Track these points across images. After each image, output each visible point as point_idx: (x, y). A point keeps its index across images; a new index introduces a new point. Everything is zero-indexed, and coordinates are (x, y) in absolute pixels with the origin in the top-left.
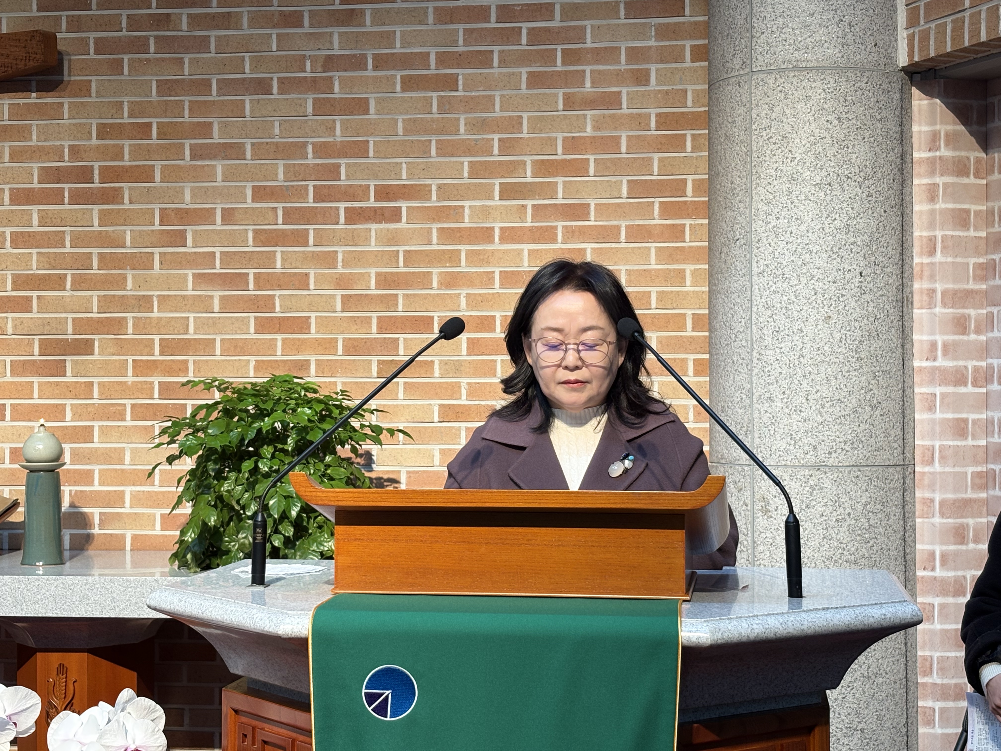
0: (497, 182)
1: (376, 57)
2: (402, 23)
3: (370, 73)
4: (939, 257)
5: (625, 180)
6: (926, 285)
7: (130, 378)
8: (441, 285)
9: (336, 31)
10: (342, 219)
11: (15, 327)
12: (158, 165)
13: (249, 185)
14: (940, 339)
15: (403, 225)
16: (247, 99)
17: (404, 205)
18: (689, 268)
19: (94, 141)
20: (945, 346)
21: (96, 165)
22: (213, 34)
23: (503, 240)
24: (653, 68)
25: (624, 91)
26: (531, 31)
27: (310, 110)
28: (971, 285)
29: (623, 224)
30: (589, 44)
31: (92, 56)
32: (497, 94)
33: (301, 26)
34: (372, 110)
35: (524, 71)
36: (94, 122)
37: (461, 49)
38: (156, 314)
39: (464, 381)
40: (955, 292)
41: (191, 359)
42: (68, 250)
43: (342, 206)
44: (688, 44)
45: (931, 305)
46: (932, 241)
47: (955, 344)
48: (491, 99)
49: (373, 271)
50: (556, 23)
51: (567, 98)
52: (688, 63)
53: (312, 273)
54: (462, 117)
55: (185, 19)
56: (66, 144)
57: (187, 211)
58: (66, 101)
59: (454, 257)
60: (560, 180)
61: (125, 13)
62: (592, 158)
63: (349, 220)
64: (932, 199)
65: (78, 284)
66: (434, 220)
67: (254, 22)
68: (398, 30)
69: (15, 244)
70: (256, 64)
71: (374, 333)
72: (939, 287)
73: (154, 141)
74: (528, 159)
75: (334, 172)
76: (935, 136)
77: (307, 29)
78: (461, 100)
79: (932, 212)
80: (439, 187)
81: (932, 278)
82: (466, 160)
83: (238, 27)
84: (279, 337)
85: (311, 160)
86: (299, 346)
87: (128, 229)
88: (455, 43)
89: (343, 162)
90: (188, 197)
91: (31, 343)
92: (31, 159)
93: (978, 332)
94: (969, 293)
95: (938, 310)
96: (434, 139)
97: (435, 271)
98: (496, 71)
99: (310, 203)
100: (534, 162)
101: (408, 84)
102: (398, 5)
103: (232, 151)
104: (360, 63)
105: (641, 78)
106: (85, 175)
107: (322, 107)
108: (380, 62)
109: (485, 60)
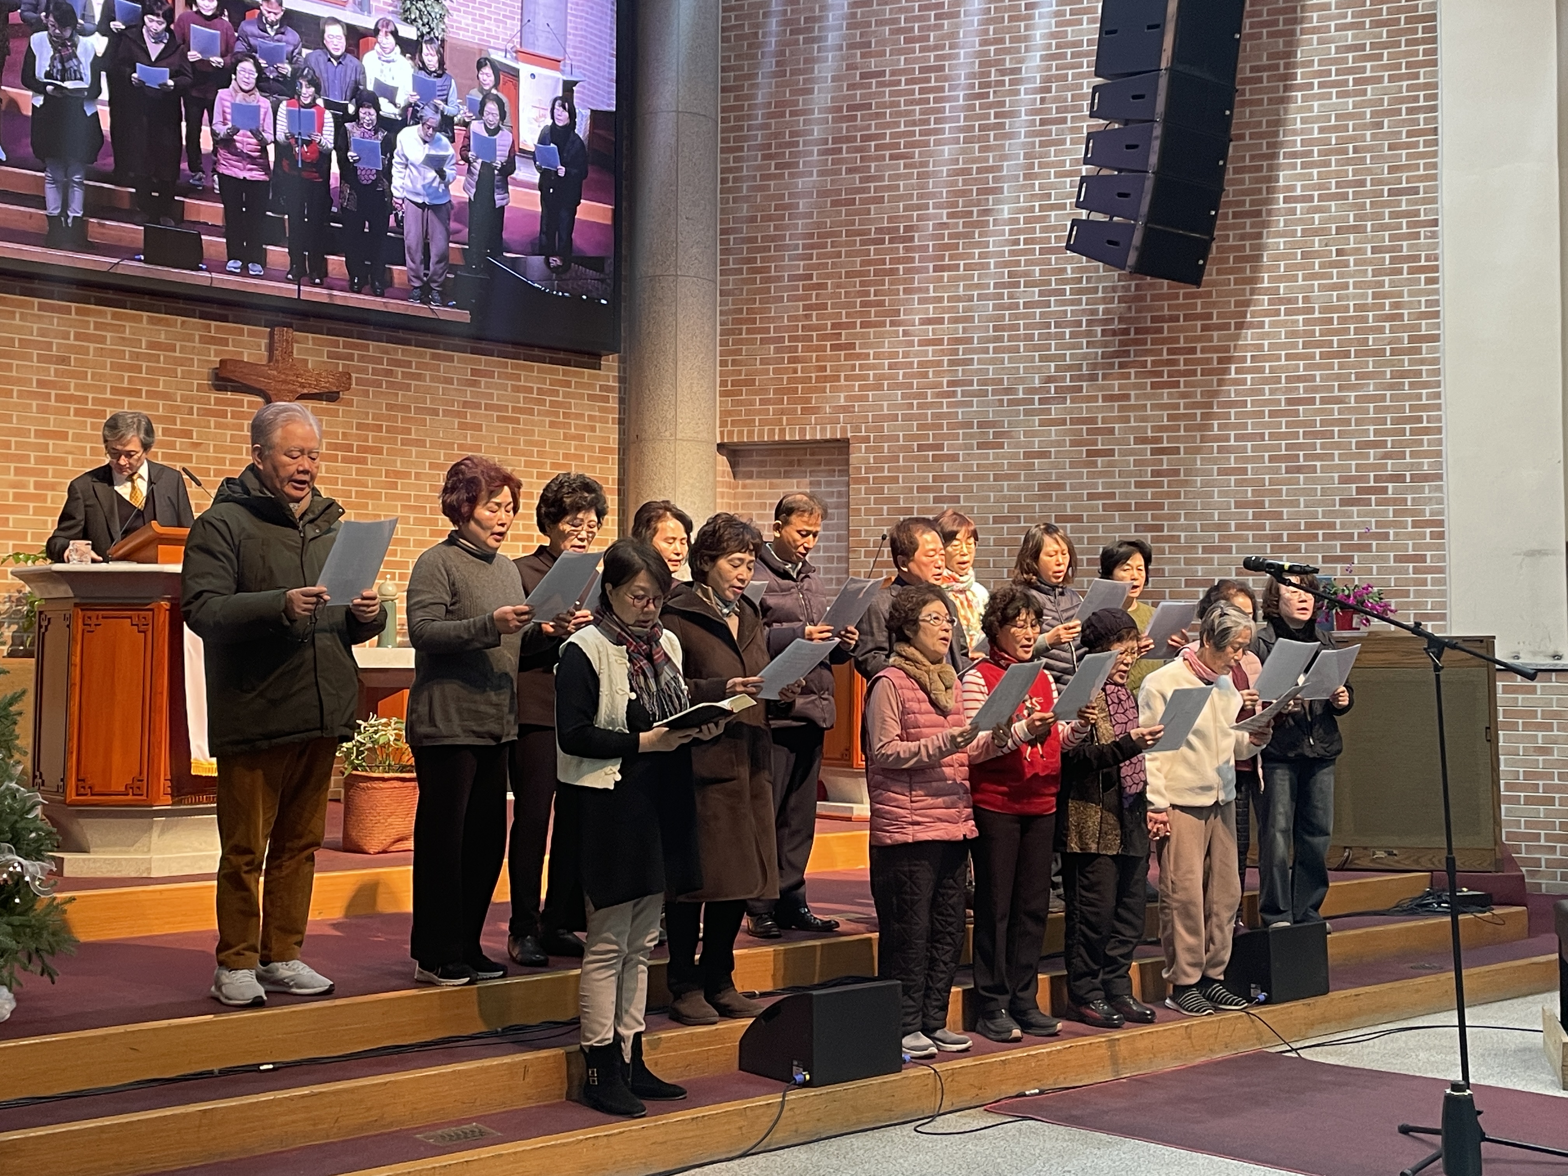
1: (486, 404)
2: (497, 389)
3: (483, 412)
9: (469, 389)
12: (385, 447)
16: (428, 417)
19: (354, 431)
22: (413, 382)
24: (597, 425)
25: (586, 434)
26: (550, 401)
30: (573, 411)
31: (354, 386)
32: (536, 429)
33: (453, 384)
35: (547, 419)
36: (355, 421)
37: (522, 405)
48: (534, 430)
50: (560, 399)
51: (564, 434)
52: (610, 425)
55: (400, 373)
56: (341, 431)
57: (398, 472)
58: (341, 408)
61: (370, 366)
67: (432, 380)
68: (495, 392)
70: (433, 400)
73: (384, 434)
74: (549, 461)
76: (724, 471)
77: (455, 386)
78: (522, 430)
83: (425, 381)
87: (370, 479)
88: (519, 403)
90: (398, 465)
98: (535, 418)
101: (500, 419)
102: (496, 380)
103: (420, 443)
104: (478, 406)
105: (593, 429)
106: (349, 448)
107: (463, 426)
108: (488, 407)
109: (531, 412)
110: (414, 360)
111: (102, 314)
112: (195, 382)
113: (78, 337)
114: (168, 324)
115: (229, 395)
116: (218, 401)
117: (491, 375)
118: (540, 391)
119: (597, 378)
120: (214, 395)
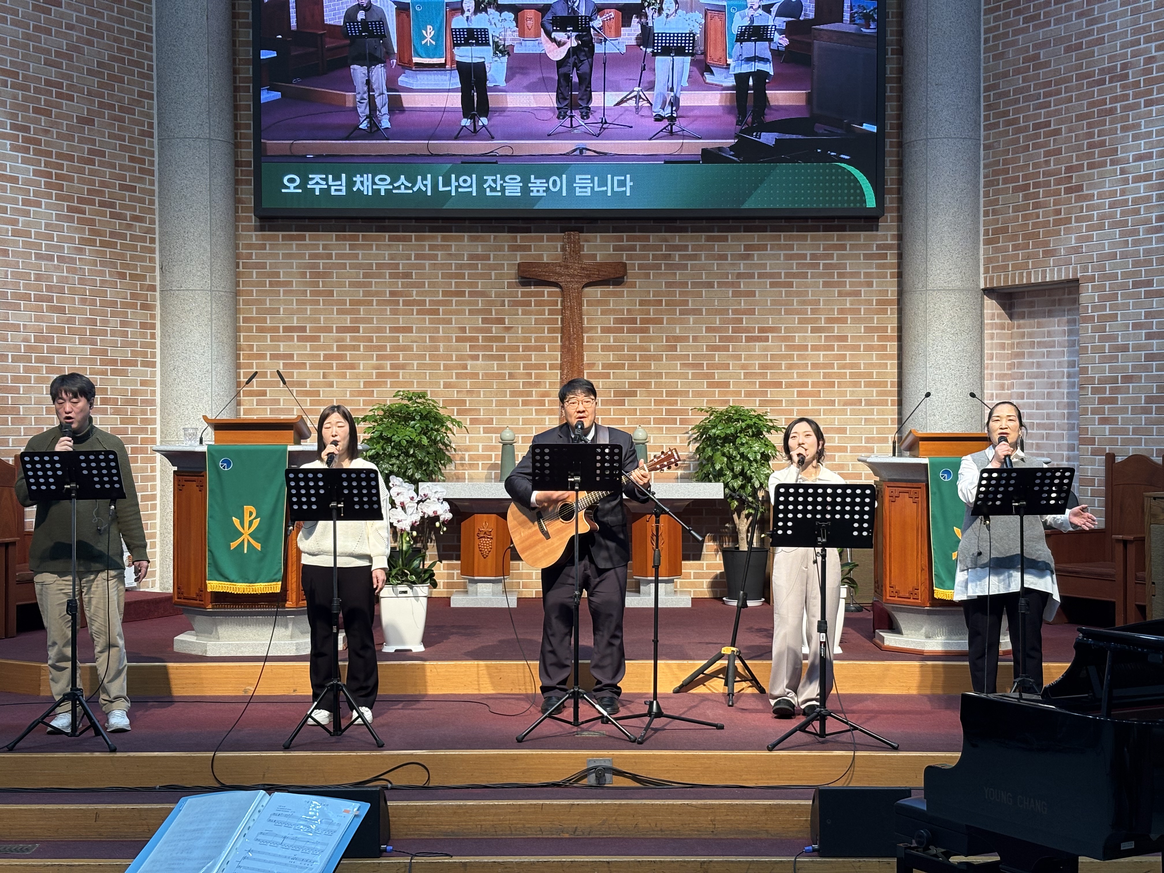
0: (810, 326)
1: (759, 274)
2: (770, 260)
3: (756, 280)
4: (994, 361)
5: (863, 326)
6: (989, 372)
7: (653, 407)
8: (786, 368)
9: (742, 262)
10: (744, 340)
11: (603, 385)
12: (665, 317)
13: (704, 326)
14: (994, 392)
15: (770, 343)
16: (704, 290)
17: (770, 335)
18: (889, 362)
19: (638, 307)
20: (996, 394)
21: (638, 317)
22: (689, 262)
23: (812, 350)
24: (874, 280)
25: (863, 290)
26: (824, 264)
27: (730, 295)
28: (1006, 372)
29: (862, 344)
30: (848, 270)
31: (637, 271)
32: (810, 290)
33: (727, 260)
34: (757, 295)
35: (821, 280)
36: (638, 299)
37: (795, 271)
38: (664, 380)
39: (795, 408)
40: (1000, 374)
41: (679, 399)
42: (626, 352)
43: (744, 335)
44: (889, 271)
45: (991, 379)
46: (992, 354)
47: (1000, 394)
48: (808, 291)
49: (757, 362)
50: (835, 261)
51: (839, 292)
52: (889, 279)
53: (731, 363)
54: (795, 299)
55: (677, 256)
56: (626, 308)
57: (678, 337)
58: (625, 290)
59: (791, 357)
60: (836, 325)
61: (651, 253)
62: (849, 317)
63: (746, 341)
64: (992, 339)
65: (631, 367)
66: (783, 341)
67: (707, 258)
68: (768, 262)
69: (602, 350)
70: (708, 275)
71: (757, 388)
72: (995, 372)
73: (664, 307)
74: (823, 317)
75: (741, 321)
76: (993, 315)
77: (729, 261)
78: (795, 292)
79: (992, 344)
80: (785, 328)
81: (992, 369)
82: (797, 317)
83: (700, 260)
84: (717, 390)
85: (731, 316)
86: (725, 394)
87: (652, 344)
88: (792, 269)
89: (744, 316)
90: (678, 331)
91: (610, 392)
92: (610, 314)
93: (1008, 389)
94: (1005, 374)
95: (994, 381)
96: (783, 308)
97: (783, 362)
98: (809, 280)
99: (730, 334)
100: (825, 318)
101: (772, 285)
102: (768, 252)
103: (697, 312)
104: (752, 276)
105: (870, 284)
106: (634, 321)
107: (736, 294)
108: (760, 276)
109: (805, 276)
110: (690, 244)
111: (435, 238)
112: (506, 281)
113: (417, 257)
114: (483, 240)
115: (533, 289)
116: (524, 294)
117: (764, 248)
118: (814, 257)
119: (875, 238)
120: (520, 290)
